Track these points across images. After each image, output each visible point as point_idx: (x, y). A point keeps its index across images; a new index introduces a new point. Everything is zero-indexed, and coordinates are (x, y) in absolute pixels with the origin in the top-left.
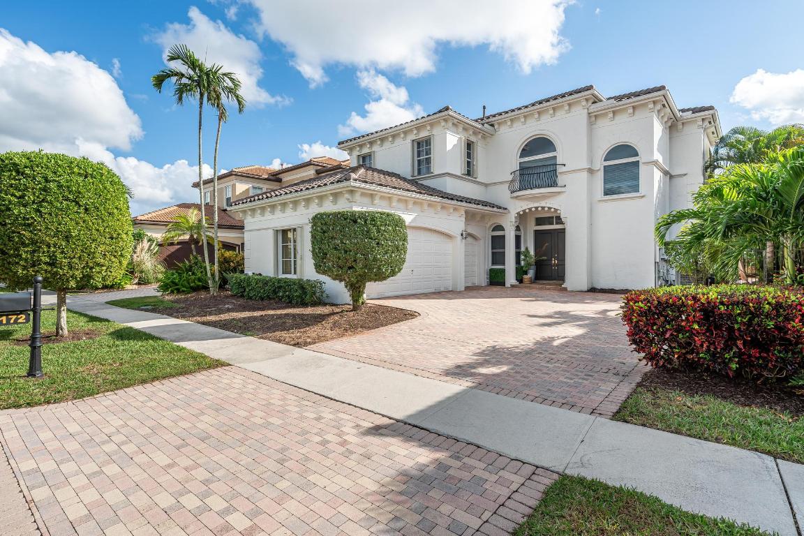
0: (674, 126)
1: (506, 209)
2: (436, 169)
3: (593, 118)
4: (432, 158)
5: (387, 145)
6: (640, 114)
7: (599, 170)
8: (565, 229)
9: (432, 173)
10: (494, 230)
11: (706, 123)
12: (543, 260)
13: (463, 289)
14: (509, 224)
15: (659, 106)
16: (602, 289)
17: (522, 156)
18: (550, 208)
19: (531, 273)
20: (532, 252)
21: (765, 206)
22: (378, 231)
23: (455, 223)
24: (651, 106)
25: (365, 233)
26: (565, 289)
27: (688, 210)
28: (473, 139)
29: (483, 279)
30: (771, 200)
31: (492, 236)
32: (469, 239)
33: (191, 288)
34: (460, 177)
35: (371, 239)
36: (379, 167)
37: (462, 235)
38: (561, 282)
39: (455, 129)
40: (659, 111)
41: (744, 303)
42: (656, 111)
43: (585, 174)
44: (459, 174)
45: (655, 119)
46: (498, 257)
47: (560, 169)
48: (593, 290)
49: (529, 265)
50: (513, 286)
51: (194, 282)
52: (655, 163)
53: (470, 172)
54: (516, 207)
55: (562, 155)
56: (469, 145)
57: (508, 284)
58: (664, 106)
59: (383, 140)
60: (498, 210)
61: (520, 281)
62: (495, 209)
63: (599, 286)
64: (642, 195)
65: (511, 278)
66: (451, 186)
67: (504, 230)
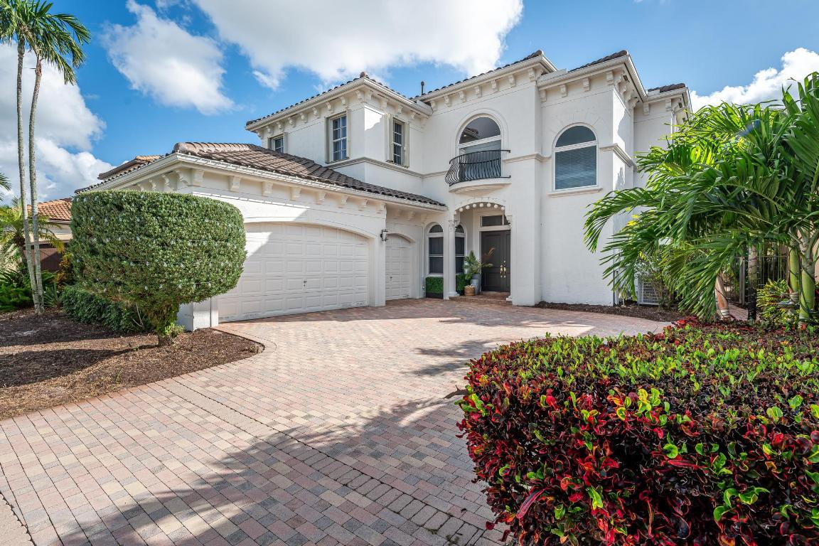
0: (639, 106)
1: (444, 205)
2: (353, 154)
3: (544, 93)
4: (347, 140)
5: (300, 125)
6: (598, 88)
7: (550, 157)
8: (510, 230)
9: (348, 158)
10: (431, 231)
11: (676, 104)
12: (488, 267)
13: (384, 304)
14: (449, 223)
15: (620, 78)
16: (552, 304)
17: (463, 140)
18: (493, 204)
19: (475, 283)
20: (478, 257)
21: (765, 174)
22: (164, 224)
23: (372, 220)
24: (610, 77)
25: (138, 226)
26: (510, 303)
27: (634, 189)
28: (402, 118)
29: (417, 290)
30: (777, 162)
31: (430, 239)
32: (392, 241)
33: (14, 304)
34: (385, 164)
35: (149, 236)
36: (292, 152)
37: (381, 236)
38: (505, 293)
39: (375, 103)
40: (620, 84)
41: (742, 437)
42: (616, 84)
43: (532, 163)
44: (383, 161)
45: (614, 94)
46: (436, 265)
47: (504, 156)
48: (542, 305)
49: (473, 273)
50: (452, 299)
51: (18, 296)
52: (615, 148)
53: (398, 157)
54: (456, 202)
55: (507, 139)
56: (398, 127)
57: (446, 297)
58: (625, 78)
59: (295, 117)
60: (432, 206)
61: (462, 292)
62: (428, 205)
63: (549, 300)
64: (599, 188)
65: (450, 290)
66: (370, 175)
67: (441, 231)
